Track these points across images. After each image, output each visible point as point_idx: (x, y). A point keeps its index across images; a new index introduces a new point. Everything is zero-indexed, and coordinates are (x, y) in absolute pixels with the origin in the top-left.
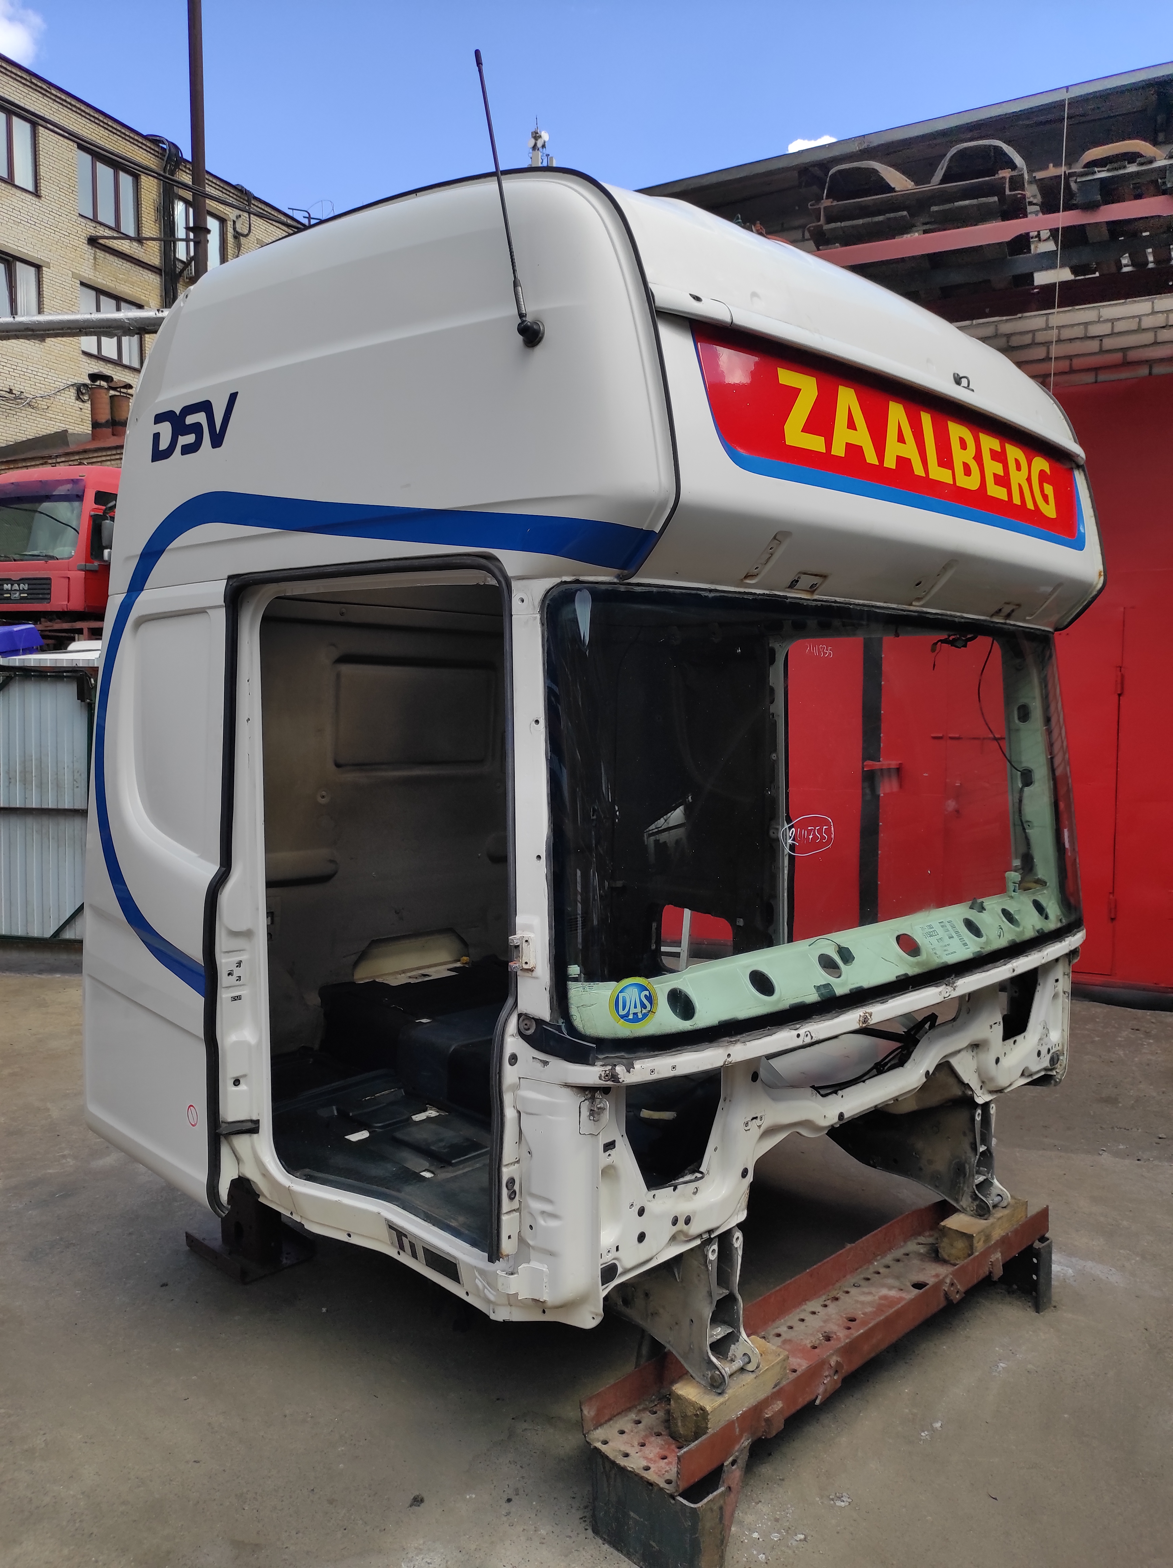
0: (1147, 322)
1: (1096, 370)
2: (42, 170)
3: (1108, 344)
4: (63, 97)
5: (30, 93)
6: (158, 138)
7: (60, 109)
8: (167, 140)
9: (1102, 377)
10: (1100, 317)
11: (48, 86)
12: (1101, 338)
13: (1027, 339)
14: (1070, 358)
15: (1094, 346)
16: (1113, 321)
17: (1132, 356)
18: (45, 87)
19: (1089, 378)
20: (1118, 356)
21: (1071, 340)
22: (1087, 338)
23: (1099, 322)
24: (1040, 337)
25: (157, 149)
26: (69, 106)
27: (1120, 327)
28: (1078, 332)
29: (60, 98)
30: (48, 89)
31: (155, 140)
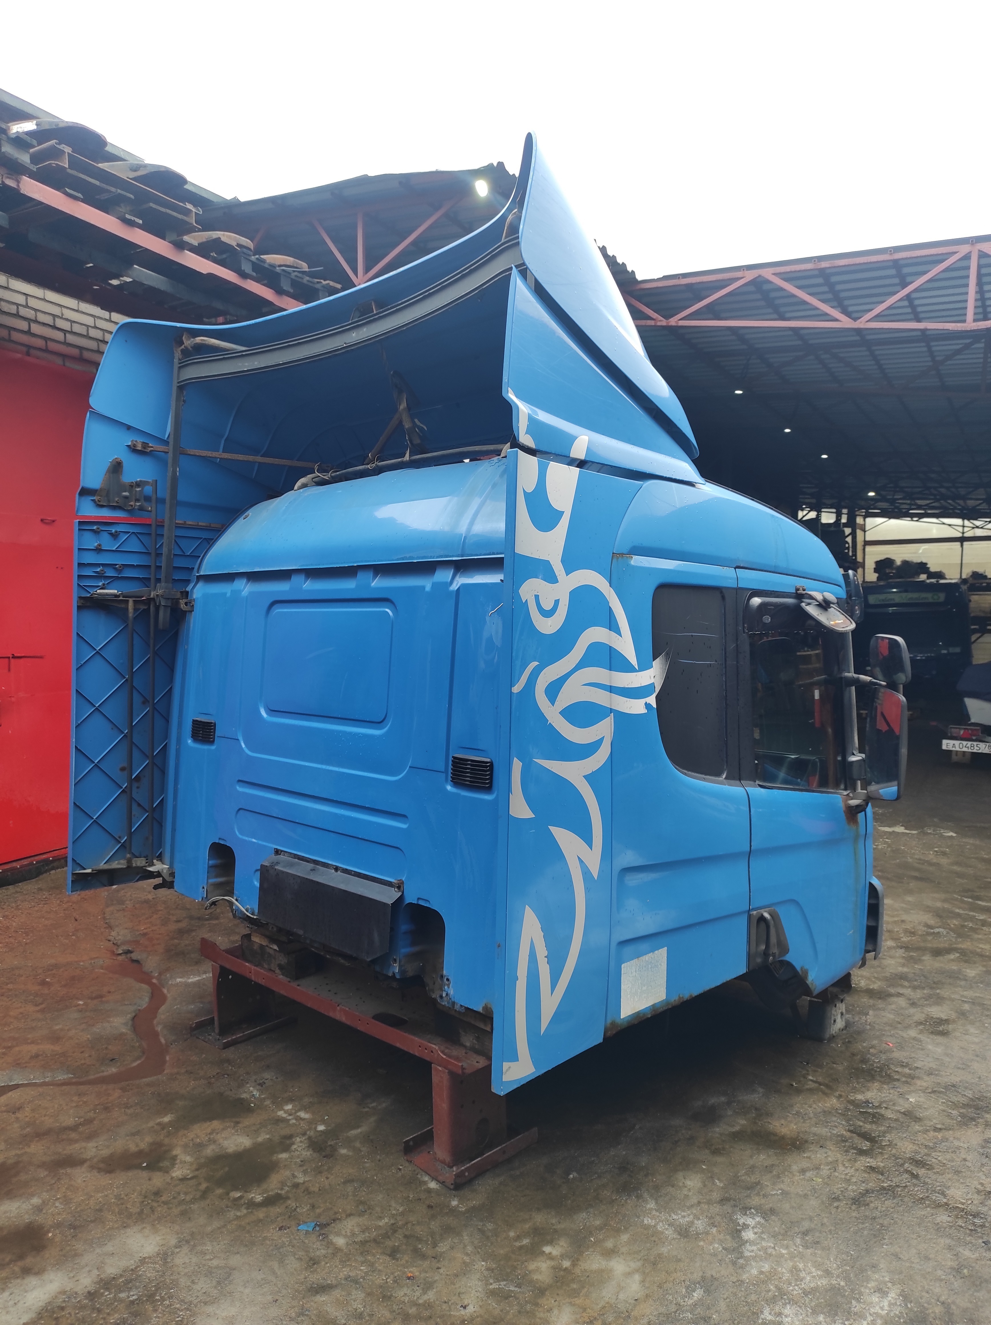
0: (93, 333)
1: (64, 356)
3: (71, 338)
9: (69, 364)
10: (62, 315)
12: (65, 331)
13: (13, 309)
14: (46, 339)
15: (59, 336)
16: (72, 322)
17: (87, 355)
19: (59, 361)
20: (75, 352)
21: (44, 324)
22: (54, 327)
23: (61, 318)
24: (23, 312)
27: (76, 328)
28: (48, 320)
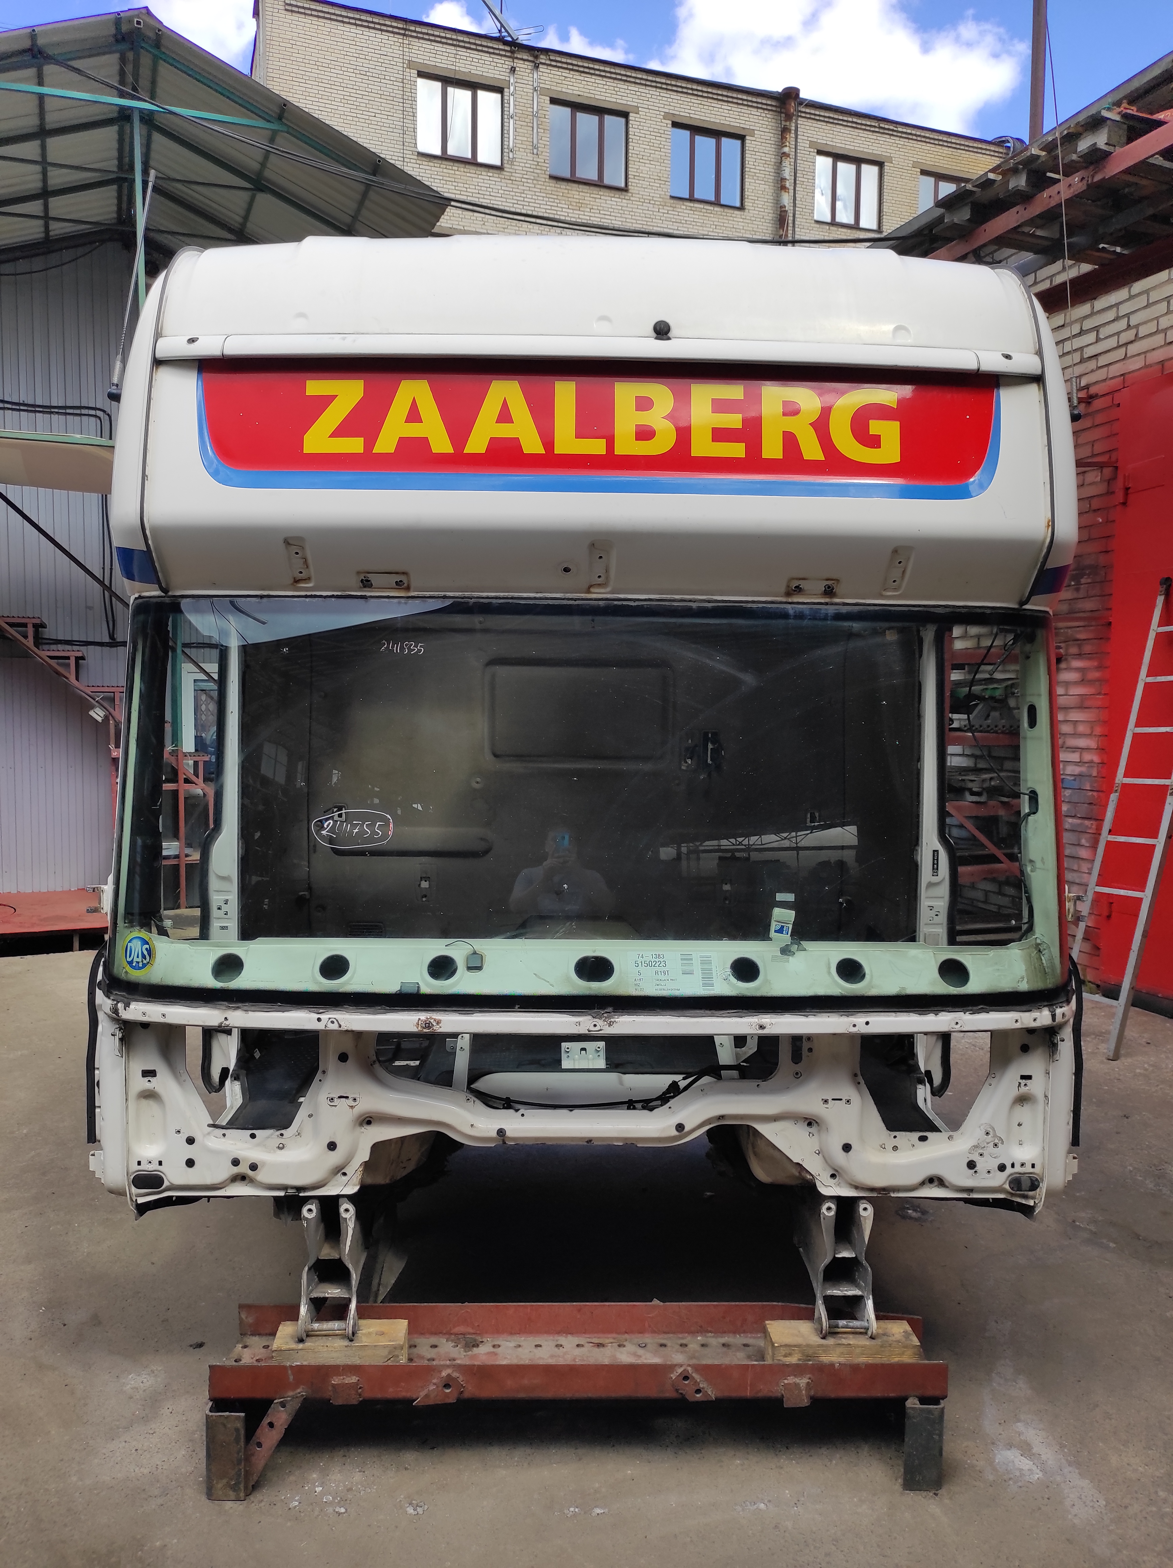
2: (885, 209)
4: (909, 131)
5: (878, 138)
6: (1004, 139)
7: (906, 144)
8: (1011, 138)
11: (895, 125)
18: (891, 127)
25: (1001, 150)
26: (914, 137)
29: (906, 133)
30: (895, 129)
31: (1000, 142)
